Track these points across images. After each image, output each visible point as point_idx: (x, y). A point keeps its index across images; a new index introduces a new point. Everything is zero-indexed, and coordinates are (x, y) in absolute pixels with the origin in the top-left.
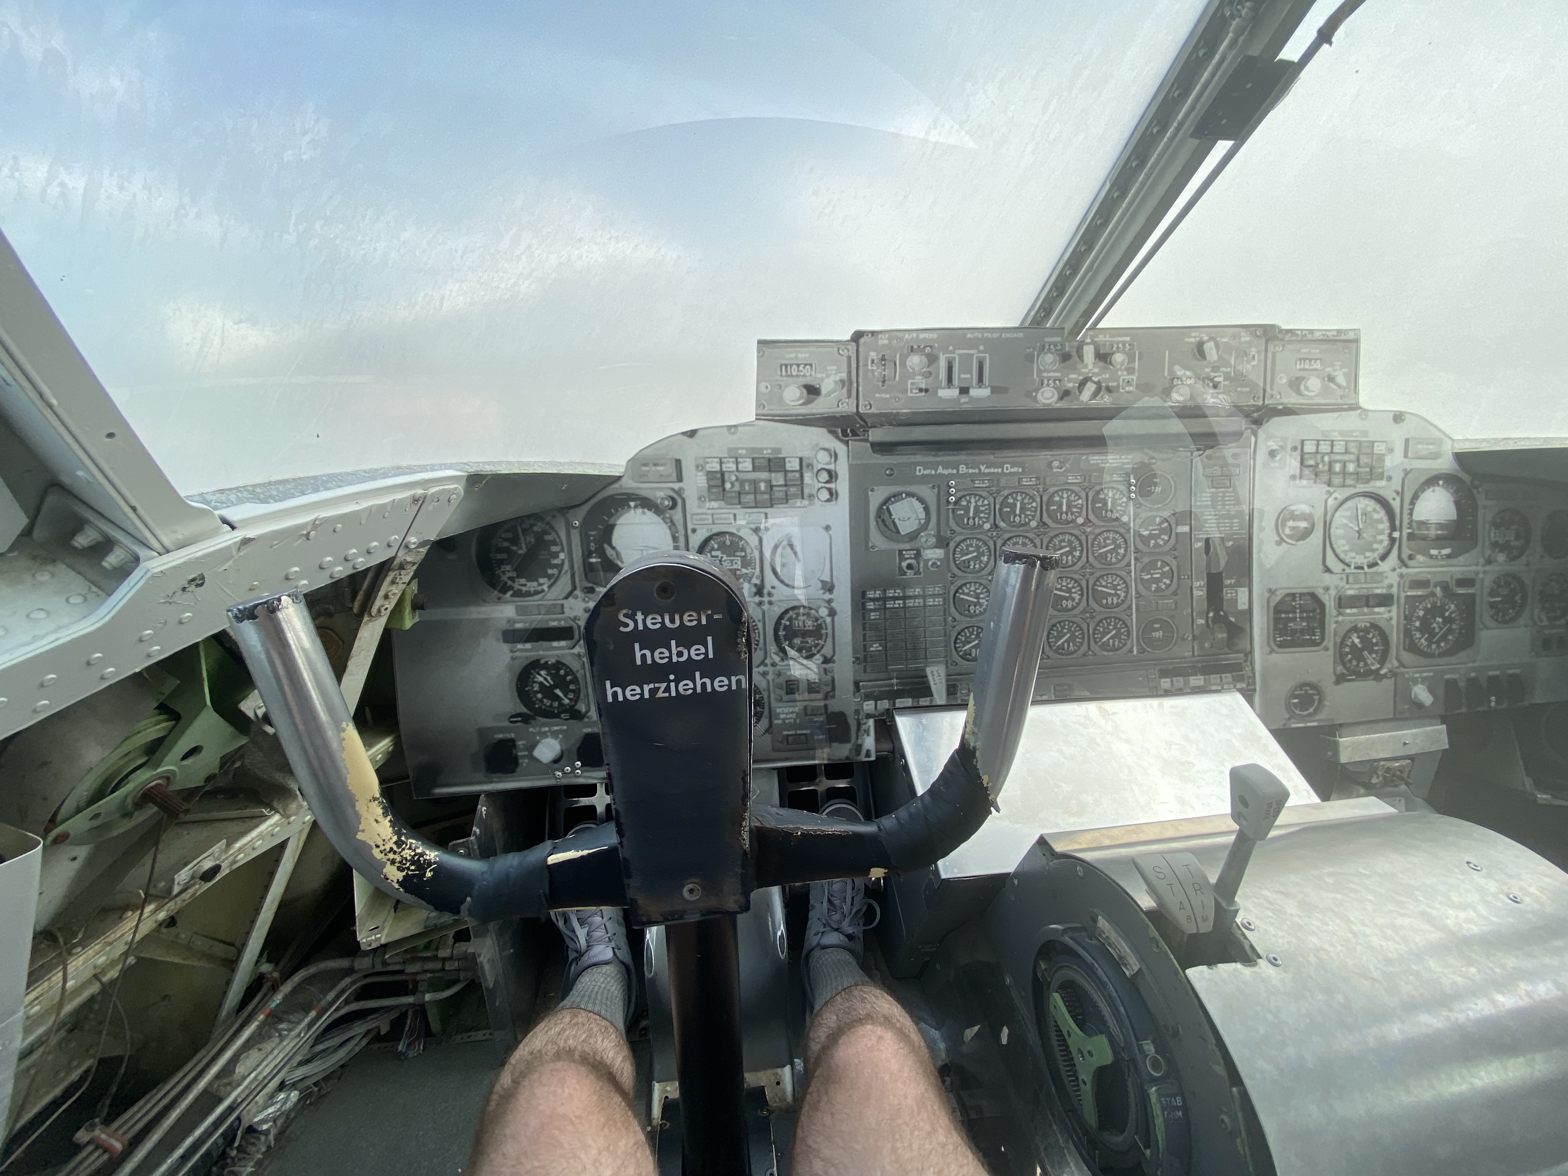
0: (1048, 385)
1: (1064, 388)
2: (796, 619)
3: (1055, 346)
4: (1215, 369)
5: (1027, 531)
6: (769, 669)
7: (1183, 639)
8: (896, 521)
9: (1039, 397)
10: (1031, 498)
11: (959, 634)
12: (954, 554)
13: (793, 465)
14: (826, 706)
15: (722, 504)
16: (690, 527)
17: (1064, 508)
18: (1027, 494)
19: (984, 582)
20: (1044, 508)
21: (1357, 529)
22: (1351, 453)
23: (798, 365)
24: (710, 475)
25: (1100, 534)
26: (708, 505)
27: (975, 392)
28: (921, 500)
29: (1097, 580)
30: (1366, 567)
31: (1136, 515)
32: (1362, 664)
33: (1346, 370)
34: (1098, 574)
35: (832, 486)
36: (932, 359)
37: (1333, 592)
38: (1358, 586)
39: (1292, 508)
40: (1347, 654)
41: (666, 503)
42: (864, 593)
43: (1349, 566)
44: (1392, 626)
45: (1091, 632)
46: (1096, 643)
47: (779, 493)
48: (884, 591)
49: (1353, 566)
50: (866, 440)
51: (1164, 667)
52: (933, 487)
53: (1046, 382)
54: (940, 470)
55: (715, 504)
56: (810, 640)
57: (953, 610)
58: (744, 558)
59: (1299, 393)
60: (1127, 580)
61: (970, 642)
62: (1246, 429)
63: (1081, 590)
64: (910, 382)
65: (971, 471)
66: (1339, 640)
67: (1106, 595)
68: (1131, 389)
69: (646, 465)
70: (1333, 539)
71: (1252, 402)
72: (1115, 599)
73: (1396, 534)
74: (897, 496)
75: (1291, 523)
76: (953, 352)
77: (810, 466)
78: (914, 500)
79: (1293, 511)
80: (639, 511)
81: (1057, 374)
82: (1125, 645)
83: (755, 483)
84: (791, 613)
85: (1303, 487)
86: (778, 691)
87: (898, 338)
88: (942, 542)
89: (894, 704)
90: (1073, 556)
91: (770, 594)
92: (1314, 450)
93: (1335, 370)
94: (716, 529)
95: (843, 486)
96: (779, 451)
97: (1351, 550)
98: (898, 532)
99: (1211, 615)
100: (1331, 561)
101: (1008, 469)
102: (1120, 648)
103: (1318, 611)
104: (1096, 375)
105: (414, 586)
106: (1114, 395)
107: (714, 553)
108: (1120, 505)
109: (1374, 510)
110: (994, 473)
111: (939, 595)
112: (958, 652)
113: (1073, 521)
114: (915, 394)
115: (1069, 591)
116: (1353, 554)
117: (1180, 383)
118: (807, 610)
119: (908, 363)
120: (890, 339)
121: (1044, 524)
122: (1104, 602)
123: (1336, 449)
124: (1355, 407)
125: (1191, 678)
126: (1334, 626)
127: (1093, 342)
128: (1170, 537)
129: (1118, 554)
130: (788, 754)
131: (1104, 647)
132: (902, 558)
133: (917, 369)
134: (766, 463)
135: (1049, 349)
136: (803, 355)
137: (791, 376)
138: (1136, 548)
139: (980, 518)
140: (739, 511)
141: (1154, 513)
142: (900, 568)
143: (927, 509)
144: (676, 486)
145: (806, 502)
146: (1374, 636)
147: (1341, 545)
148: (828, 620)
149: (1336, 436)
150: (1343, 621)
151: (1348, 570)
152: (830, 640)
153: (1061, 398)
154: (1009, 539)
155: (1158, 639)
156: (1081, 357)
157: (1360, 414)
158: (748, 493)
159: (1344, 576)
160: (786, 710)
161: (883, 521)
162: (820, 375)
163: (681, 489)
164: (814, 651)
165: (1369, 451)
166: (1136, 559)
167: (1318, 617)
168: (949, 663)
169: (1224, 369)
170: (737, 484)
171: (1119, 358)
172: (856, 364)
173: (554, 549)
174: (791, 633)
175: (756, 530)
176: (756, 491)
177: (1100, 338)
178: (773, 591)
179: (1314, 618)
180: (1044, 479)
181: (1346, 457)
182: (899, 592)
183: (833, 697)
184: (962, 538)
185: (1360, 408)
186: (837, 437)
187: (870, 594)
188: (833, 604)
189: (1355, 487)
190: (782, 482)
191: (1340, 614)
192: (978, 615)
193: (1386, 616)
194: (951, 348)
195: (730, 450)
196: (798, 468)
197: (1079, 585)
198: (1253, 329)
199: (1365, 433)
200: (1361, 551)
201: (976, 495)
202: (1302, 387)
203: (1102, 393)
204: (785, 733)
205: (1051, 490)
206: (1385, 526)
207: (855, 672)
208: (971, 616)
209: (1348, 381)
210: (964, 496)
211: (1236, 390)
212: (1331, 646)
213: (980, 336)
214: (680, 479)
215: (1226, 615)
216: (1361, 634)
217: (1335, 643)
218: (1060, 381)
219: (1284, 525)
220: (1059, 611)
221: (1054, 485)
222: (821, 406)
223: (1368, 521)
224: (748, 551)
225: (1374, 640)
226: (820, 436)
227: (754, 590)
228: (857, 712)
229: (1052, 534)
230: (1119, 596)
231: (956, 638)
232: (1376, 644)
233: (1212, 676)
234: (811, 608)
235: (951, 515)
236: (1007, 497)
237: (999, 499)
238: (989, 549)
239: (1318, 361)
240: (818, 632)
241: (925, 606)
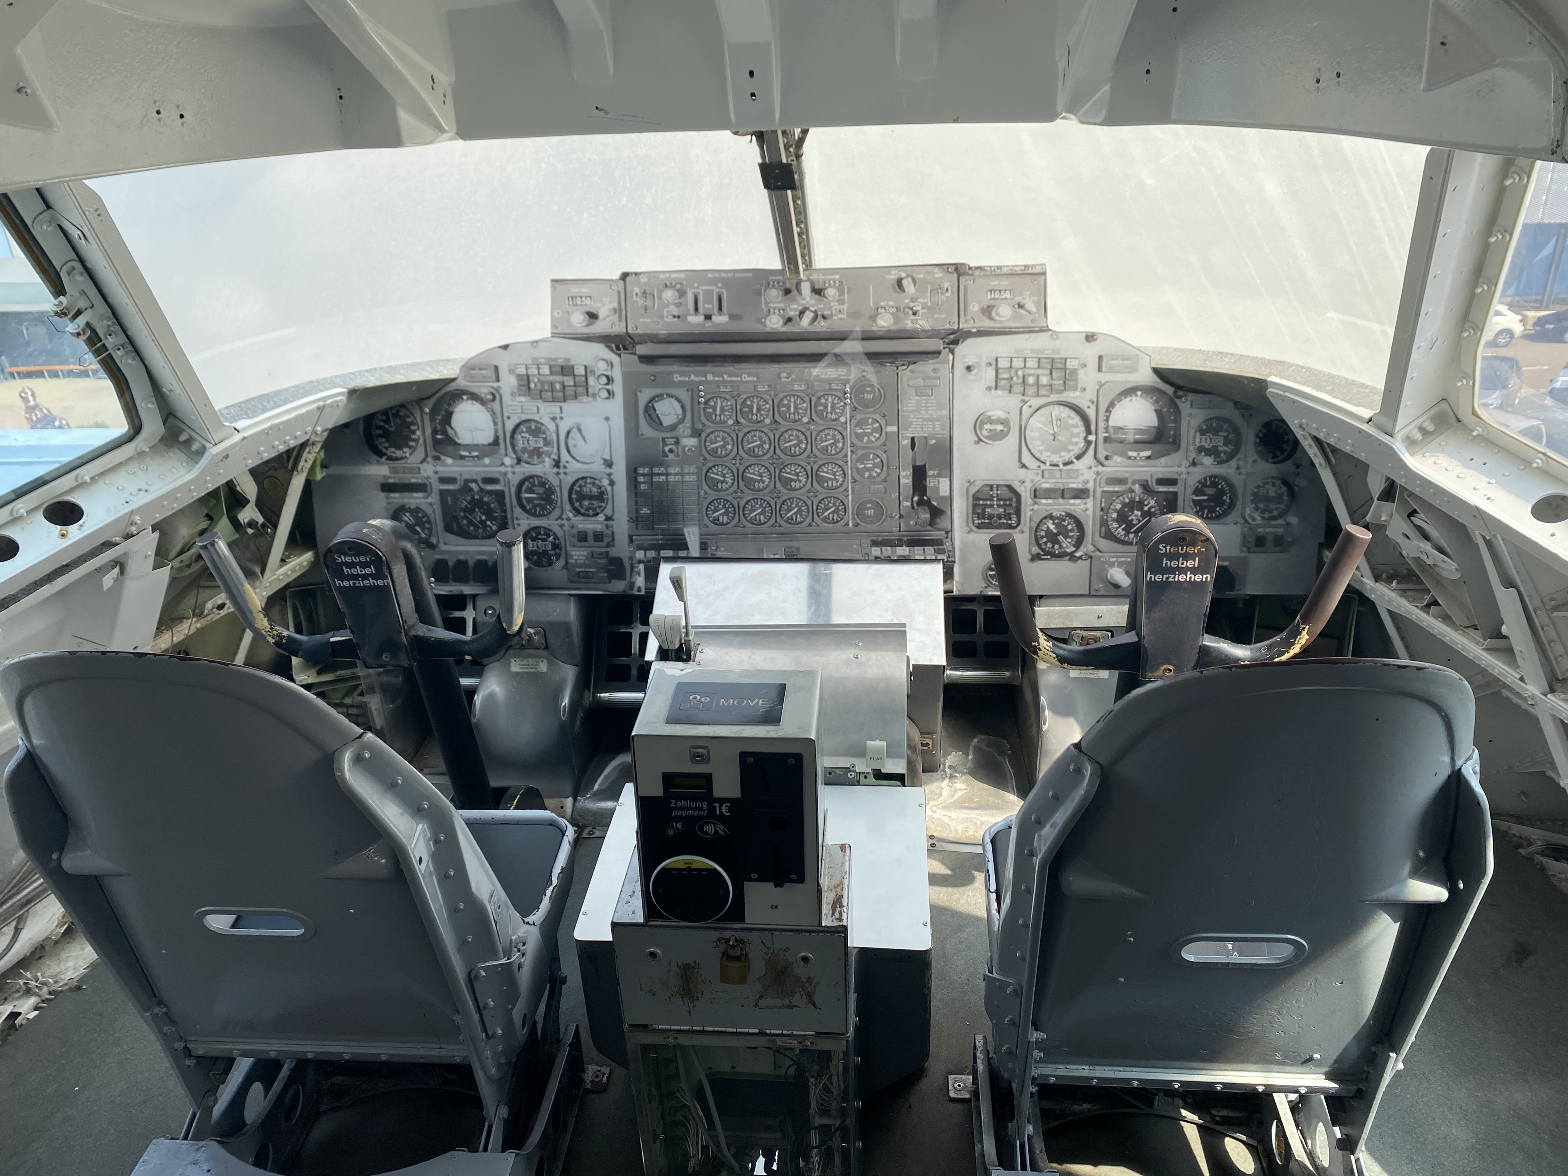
0: (774, 313)
1: (787, 316)
2: (585, 486)
3: (778, 283)
4: (913, 300)
5: (762, 427)
6: (565, 522)
7: (891, 517)
8: (660, 415)
9: (768, 322)
10: (765, 401)
11: (710, 504)
12: (705, 442)
13: (579, 371)
14: (607, 553)
15: (528, 399)
16: (506, 415)
17: (792, 410)
18: (761, 398)
19: (730, 465)
20: (776, 409)
21: (1052, 432)
22: (1043, 368)
23: (581, 297)
24: (519, 377)
25: (822, 431)
26: (518, 399)
27: (716, 319)
28: (678, 400)
29: (820, 467)
30: (1061, 465)
31: (852, 417)
32: (1056, 546)
33: (1036, 298)
34: (821, 463)
35: (609, 387)
36: (682, 293)
37: (1028, 485)
38: (1054, 481)
39: (988, 414)
40: (1042, 537)
41: (488, 397)
42: (635, 470)
43: (1045, 463)
44: (1088, 516)
45: (815, 507)
46: (819, 516)
47: (570, 392)
48: (651, 469)
49: (1048, 464)
50: (634, 354)
51: (875, 538)
52: (688, 390)
53: (772, 311)
54: (692, 377)
55: (523, 399)
56: (595, 503)
57: (705, 486)
58: (545, 439)
59: (990, 318)
60: (845, 468)
61: (718, 511)
62: (944, 348)
63: (807, 474)
64: (665, 310)
65: (716, 379)
66: (1034, 525)
67: (827, 480)
68: (843, 316)
69: (473, 369)
70: (1028, 441)
71: (948, 326)
72: (834, 482)
73: (1092, 438)
74: (660, 397)
75: (987, 426)
76: (697, 288)
77: (593, 372)
78: (673, 400)
79: (990, 417)
80: (470, 402)
81: (782, 305)
82: (842, 519)
83: (552, 384)
84: (581, 482)
85: (998, 396)
86: (571, 538)
87: (655, 277)
88: (696, 433)
89: (659, 554)
90: (800, 448)
91: (565, 467)
92: (1008, 365)
93: (1024, 299)
94: (525, 417)
95: (618, 387)
96: (568, 360)
97: (1046, 450)
98: (661, 424)
99: (916, 499)
100: (1027, 458)
101: (745, 378)
102: (838, 521)
103: (1014, 500)
104: (813, 306)
105: (322, 454)
106: (828, 321)
107: (523, 435)
108: (838, 408)
109: (1069, 416)
110: (734, 381)
111: (693, 474)
112: (709, 518)
113: (799, 420)
114: (670, 319)
115: (797, 475)
116: (1048, 454)
117: (883, 311)
118: (592, 480)
119: (664, 296)
120: (649, 278)
121: (776, 421)
122: (826, 484)
123: (1028, 365)
124: (1045, 330)
125: (898, 548)
126: (1029, 513)
127: (809, 280)
128: (881, 435)
129: (837, 447)
130: (579, 585)
131: (826, 520)
132: (665, 444)
133: (670, 300)
134: (559, 369)
135: (773, 286)
136: (585, 290)
137: (576, 305)
138: (852, 443)
139: (725, 415)
140: (541, 405)
141: (867, 416)
142: (664, 451)
143: (683, 407)
144: (495, 385)
145: (590, 399)
146: (1069, 524)
147: (1036, 445)
148: (609, 488)
149: (1028, 353)
150: (1038, 510)
151: (1043, 467)
152: (610, 502)
153: (785, 324)
154: (748, 432)
155: (870, 516)
156: (799, 290)
157: (1052, 335)
158: (547, 391)
159: (1040, 472)
160: (578, 553)
161: (649, 415)
162: (597, 305)
163: (499, 387)
164: (599, 511)
165: (1062, 366)
166: (852, 452)
167: (1014, 505)
168: (702, 526)
169: (921, 300)
170: (539, 384)
171: (831, 292)
172: (624, 297)
173: (413, 428)
174: (581, 497)
175: (554, 419)
176: (553, 390)
177: (814, 277)
178: (567, 465)
179: (1010, 505)
180: (775, 386)
181: (1040, 371)
182: (663, 470)
183: (613, 546)
184: (711, 430)
185: (1050, 330)
186: (612, 351)
187: (641, 471)
188: (613, 477)
189: (1049, 396)
190: (572, 383)
191: (1036, 503)
192: (724, 490)
193: (1082, 507)
194: (696, 285)
195: (533, 359)
196: (583, 373)
197: (805, 470)
198: (945, 267)
199: (1058, 352)
200: (1057, 451)
201: (721, 397)
202: (993, 313)
203: (818, 320)
204: (578, 570)
205: (781, 395)
206: (1081, 429)
207: (629, 528)
208: (719, 491)
209: (1038, 308)
210: (712, 398)
211: (933, 317)
212: (1027, 530)
213: (717, 275)
214: (498, 380)
215: (929, 499)
216: (1056, 521)
217: (1031, 527)
218: (784, 310)
219: (981, 428)
220: (789, 490)
221: (783, 392)
222: (600, 327)
223: (1063, 426)
224: (548, 434)
225: (1070, 527)
226: (600, 350)
227: (553, 463)
228: (631, 558)
229: (783, 429)
230: (837, 481)
231: (708, 507)
232: (1072, 531)
233: (916, 548)
234: (595, 479)
235: (702, 413)
236: (745, 400)
237: (740, 401)
238: (732, 439)
239: (1008, 292)
240: (601, 496)
241: (683, 482)
